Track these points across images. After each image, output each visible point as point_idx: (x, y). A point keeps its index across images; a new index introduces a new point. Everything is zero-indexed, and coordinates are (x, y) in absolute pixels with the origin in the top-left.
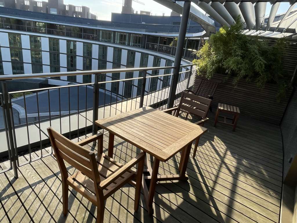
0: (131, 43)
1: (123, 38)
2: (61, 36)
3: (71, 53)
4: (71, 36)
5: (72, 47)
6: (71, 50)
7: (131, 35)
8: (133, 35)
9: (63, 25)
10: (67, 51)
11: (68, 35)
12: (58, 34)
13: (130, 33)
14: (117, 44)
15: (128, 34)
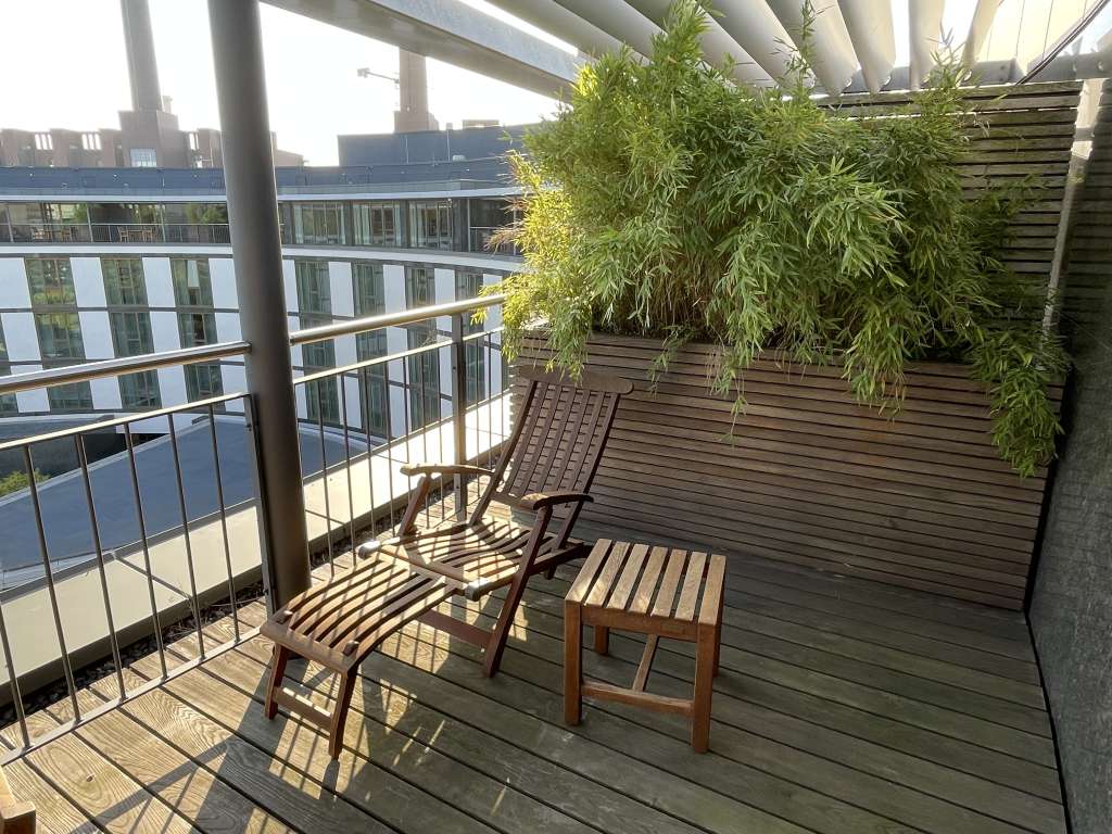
0: (413, 239)
1: (382, 222)
2: (149, 242)
3: (193, 300)
4: (186, 241)
5: (194, 281)
6: (192, 292)
7: (412, 207)
8: (419, 206)
9: (153, 204)
10: (179, 299)
11: (177, 236)
12: (135, 239)
13: (407, 202)
14: (362, 246)
15: (397, 206)
